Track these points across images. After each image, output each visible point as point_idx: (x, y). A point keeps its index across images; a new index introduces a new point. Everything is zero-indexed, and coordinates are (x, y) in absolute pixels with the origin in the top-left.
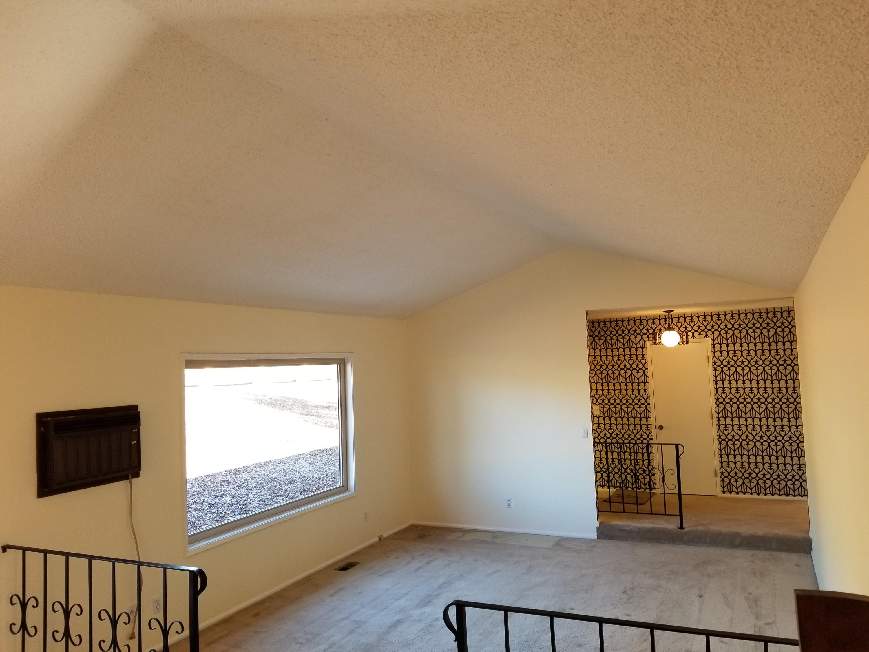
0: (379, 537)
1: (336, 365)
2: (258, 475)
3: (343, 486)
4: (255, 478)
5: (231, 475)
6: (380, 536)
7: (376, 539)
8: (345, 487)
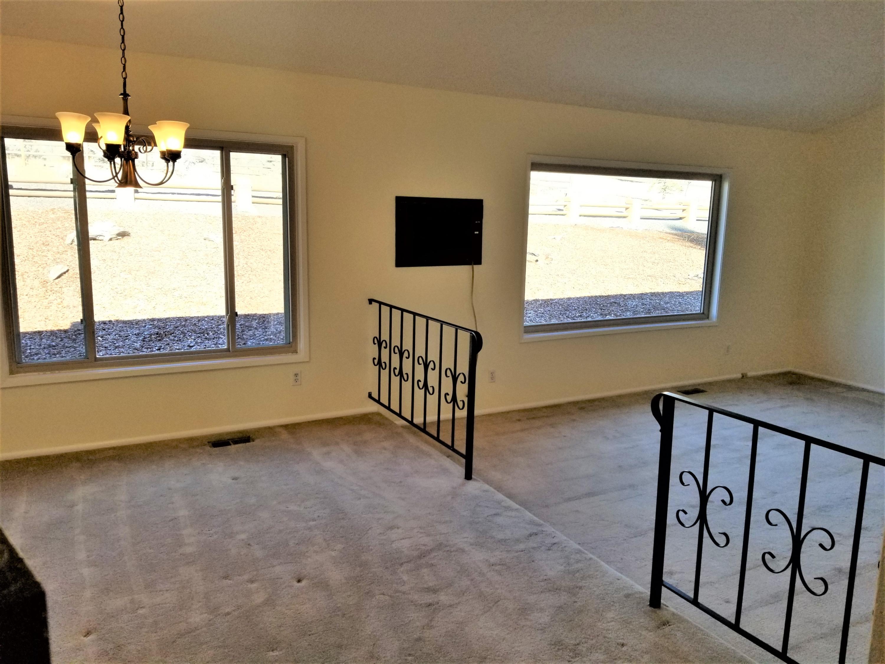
0: (742, 374)
1: (711, 182)
2: (651, 303)
3: (703, 313)
4: (646, 305)
5: (625, 299)
6: (744, 374)
7: (739, 376)
8: (705, 314)
